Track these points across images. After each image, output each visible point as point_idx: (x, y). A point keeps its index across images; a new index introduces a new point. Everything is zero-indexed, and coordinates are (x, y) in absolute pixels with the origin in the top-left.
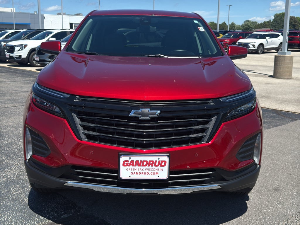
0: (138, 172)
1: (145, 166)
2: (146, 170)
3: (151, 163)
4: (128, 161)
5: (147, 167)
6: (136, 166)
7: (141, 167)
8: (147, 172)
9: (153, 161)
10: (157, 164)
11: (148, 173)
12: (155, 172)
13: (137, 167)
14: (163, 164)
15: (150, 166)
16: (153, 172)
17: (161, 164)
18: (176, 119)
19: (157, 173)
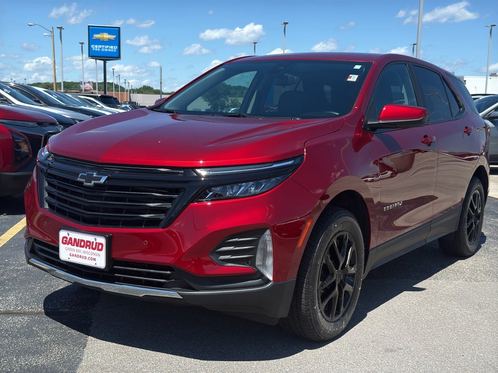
0: (77, 254)
1: (83, 247)
2: (84, 252)
3: (88, 244)
4: (66, 238)
5: (84, 249)
6: (74, 245)
7: (79, 248)
8: (85, 255)
9: (90, 242)
10: (94, 247)
11: (85, 258)
12: (93, 257)
13: (75, 247)
14: (100, 246)
15: (88, 248)
16: (91, 256)
17: (98, 247)
18: (130, 190)
19: (95, 259)
